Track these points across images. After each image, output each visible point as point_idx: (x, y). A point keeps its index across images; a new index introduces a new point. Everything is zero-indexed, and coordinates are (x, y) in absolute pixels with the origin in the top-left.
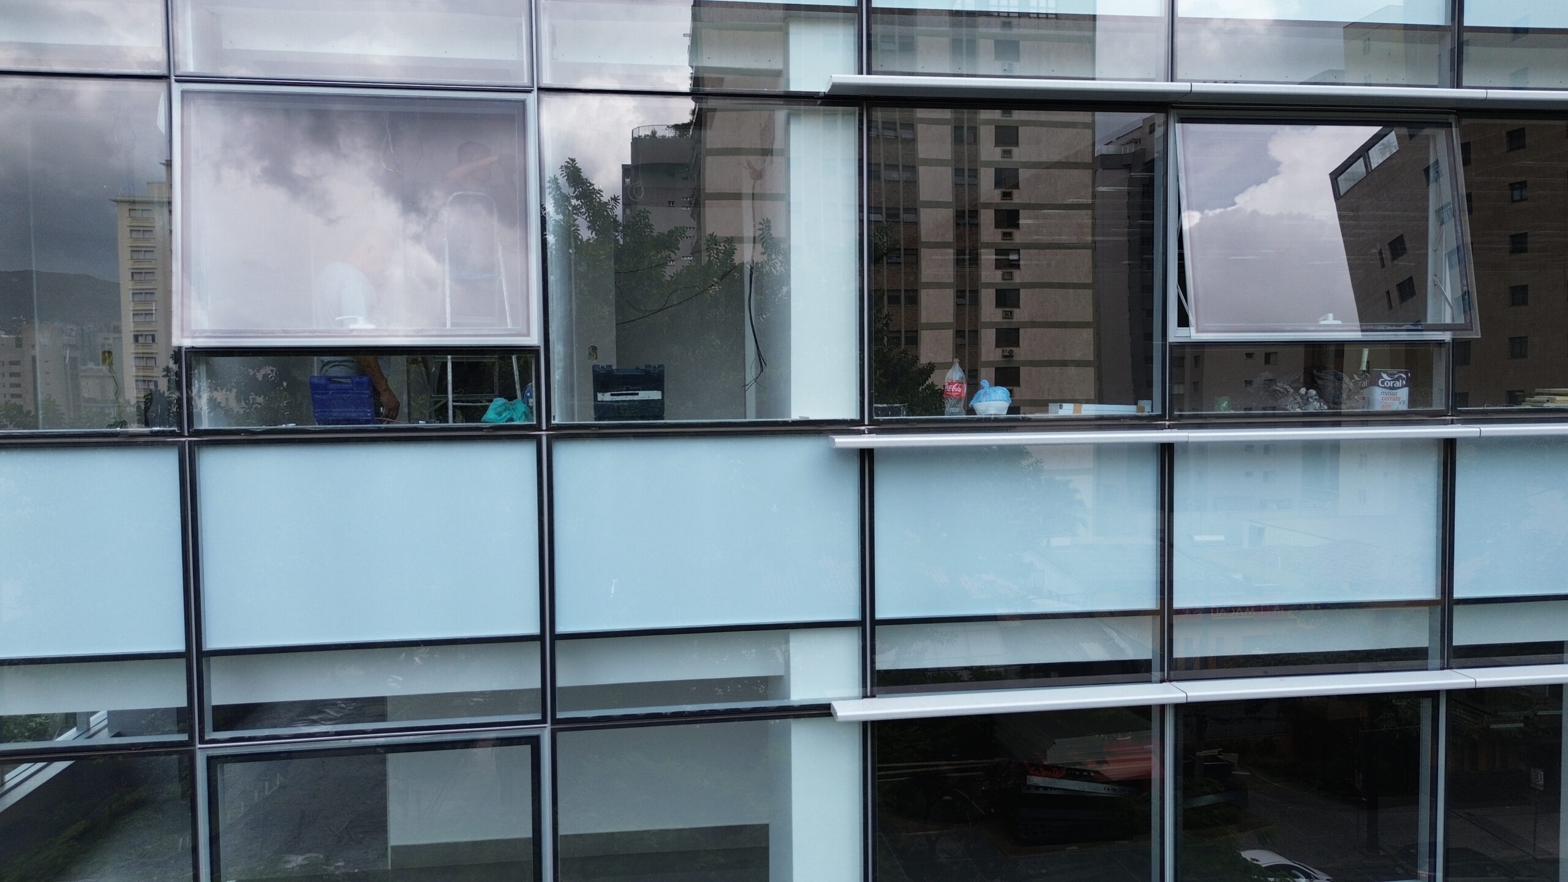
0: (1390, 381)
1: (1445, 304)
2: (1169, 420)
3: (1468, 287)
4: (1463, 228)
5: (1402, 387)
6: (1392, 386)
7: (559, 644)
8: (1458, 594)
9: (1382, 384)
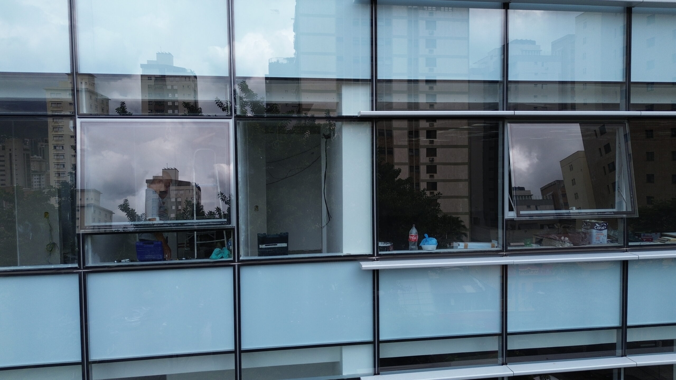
0: (599, 227)
1: (623, 200)
2: (505, 252)
3: (633, 195)
4: (631, 169)
5: (605, 229)
6: (600, 229)
7: (243, 354)
8: (629, 324)
9: (596, 228)
